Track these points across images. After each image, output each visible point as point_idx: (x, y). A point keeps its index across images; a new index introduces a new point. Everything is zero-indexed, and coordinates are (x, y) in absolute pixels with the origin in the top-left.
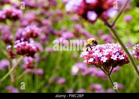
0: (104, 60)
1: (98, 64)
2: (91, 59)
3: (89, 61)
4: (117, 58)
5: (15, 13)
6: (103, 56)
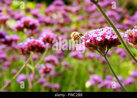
0: (99, 39)
1: (94, 44)
2: (88, 40)
3: (86, 42)
4: (110, 37)
5: (32, 22)
6: (98, 36)
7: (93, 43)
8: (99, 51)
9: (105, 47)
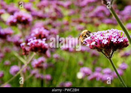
0: (105, 42)
2: (93, 42)
3: (91, 44)
4: (116, 40)
7: (98, 45)
8: (104, 53)
9: (110, 49)
